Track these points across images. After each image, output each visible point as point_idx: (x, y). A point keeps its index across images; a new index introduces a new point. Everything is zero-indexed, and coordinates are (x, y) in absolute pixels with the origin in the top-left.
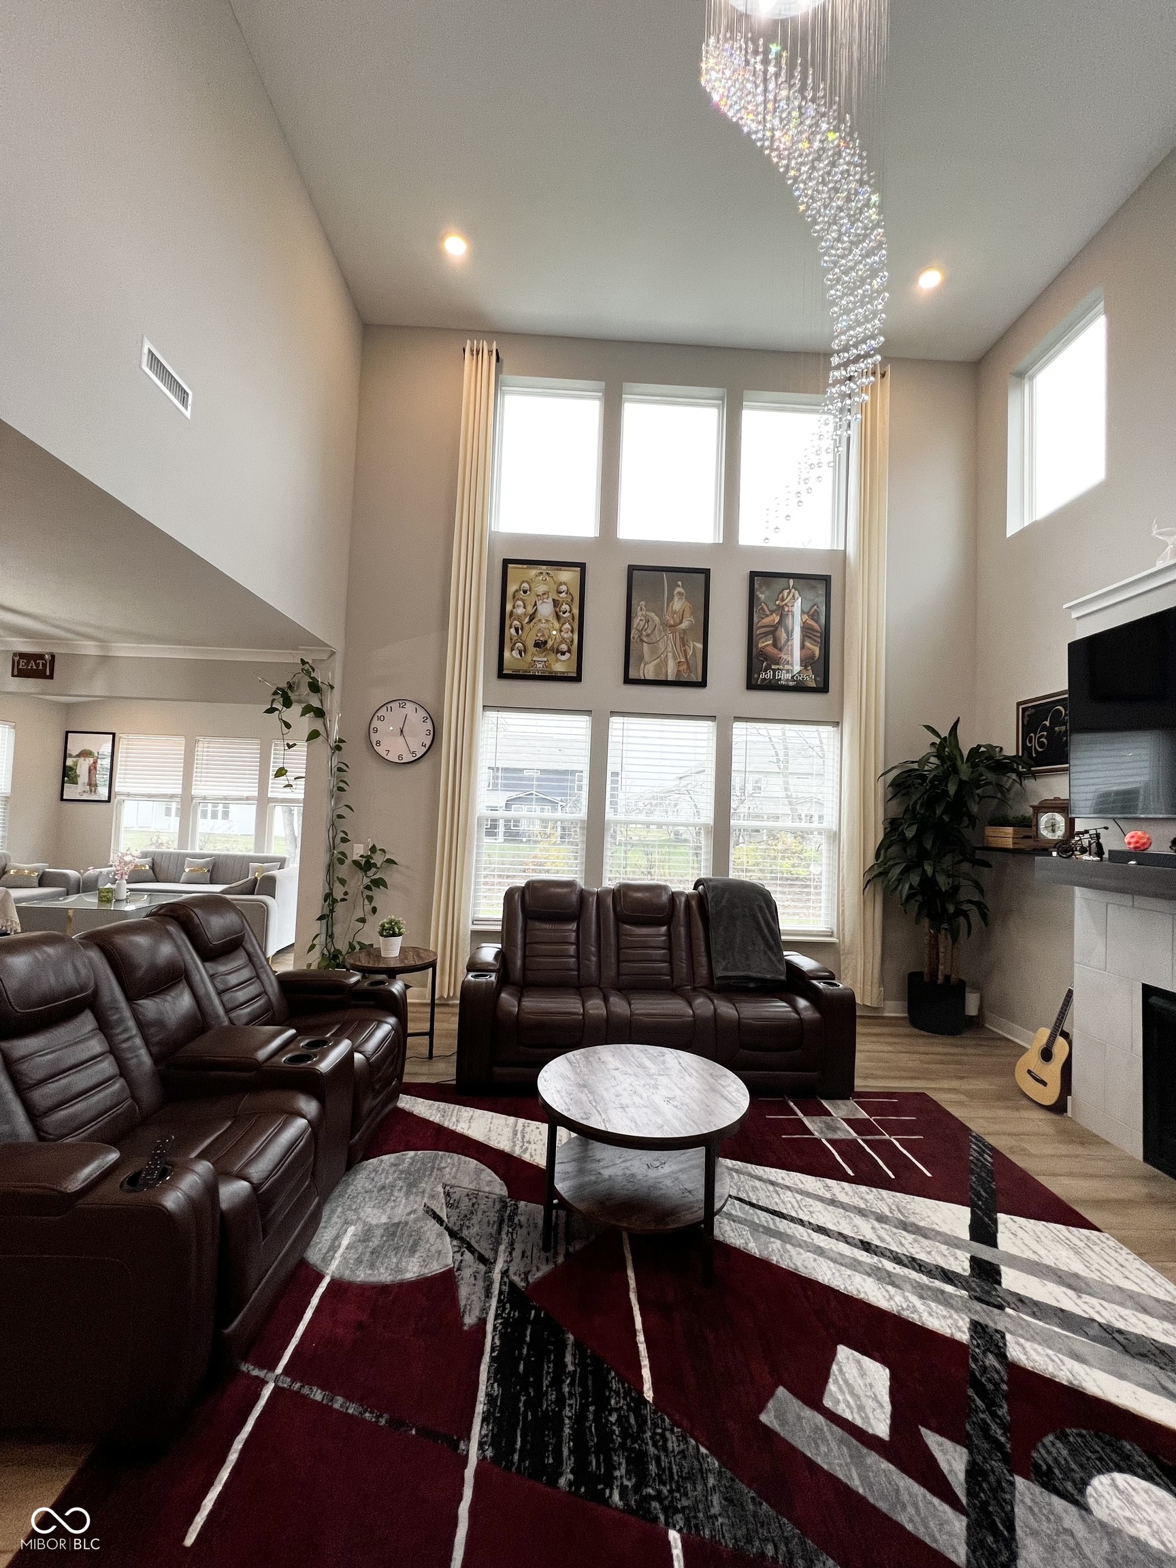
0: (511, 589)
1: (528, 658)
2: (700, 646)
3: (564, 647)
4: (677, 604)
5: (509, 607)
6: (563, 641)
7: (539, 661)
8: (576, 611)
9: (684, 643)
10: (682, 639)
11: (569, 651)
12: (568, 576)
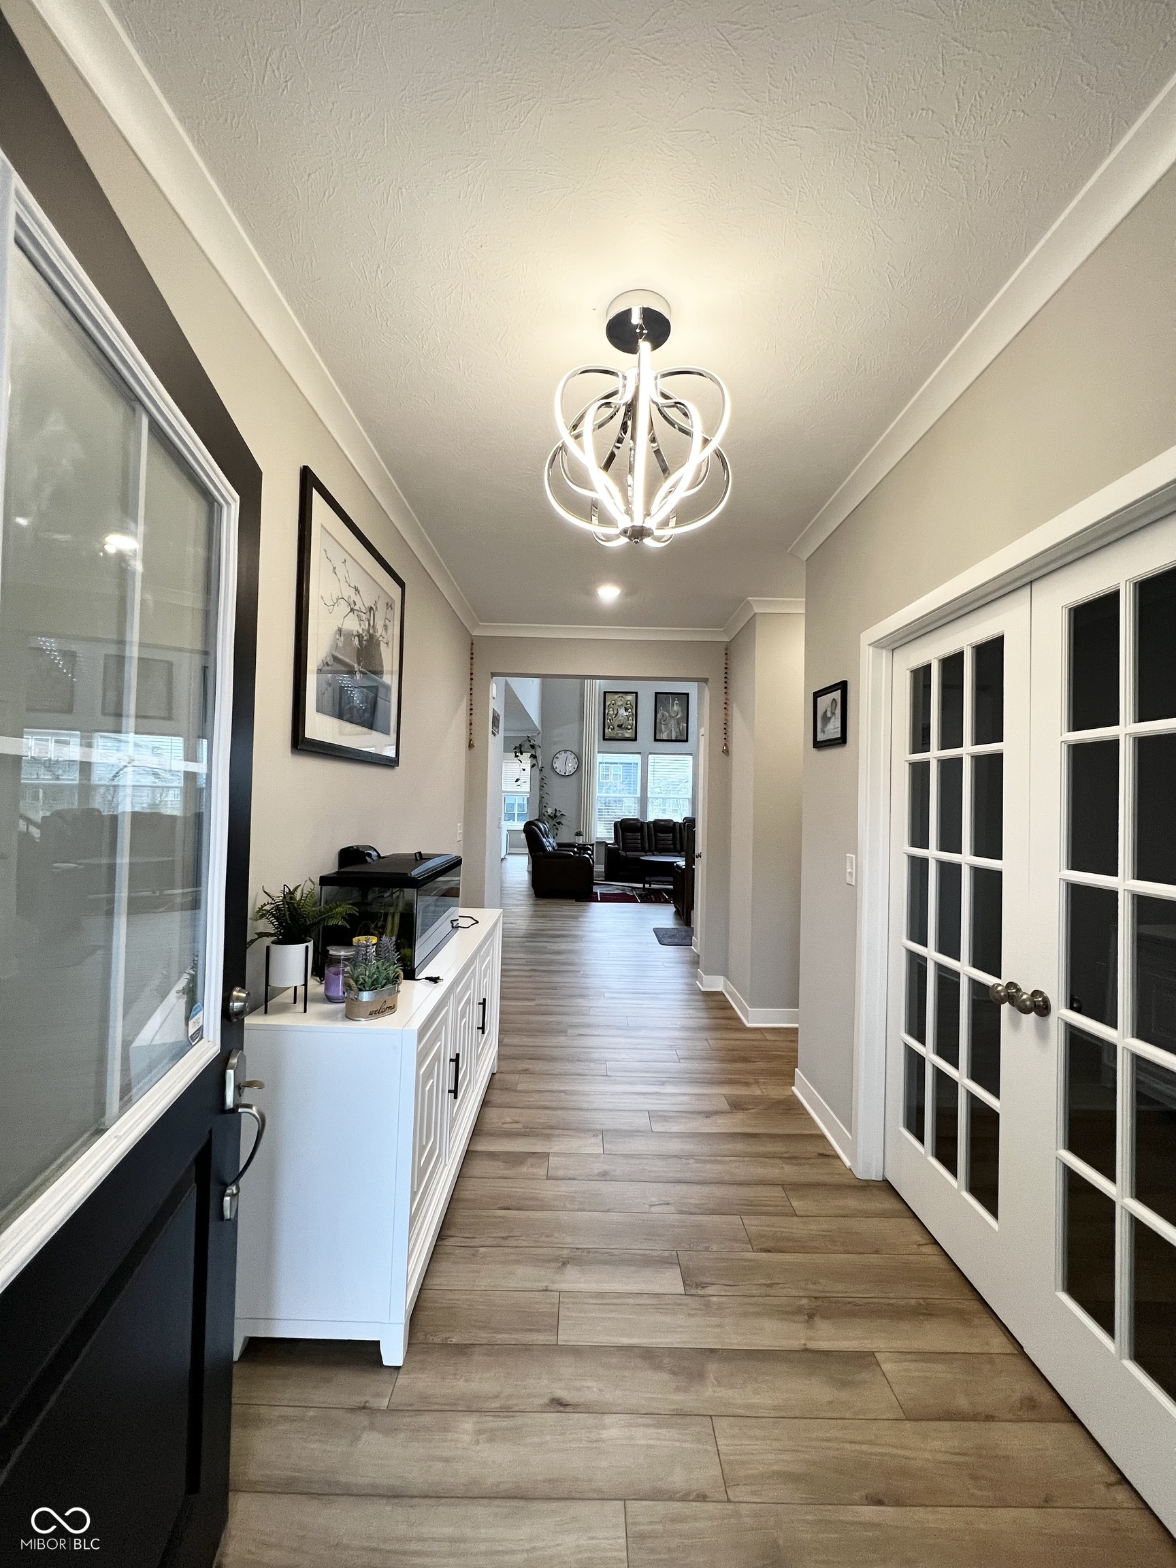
0: (608, 703)
1: (615, 732)
2: (685, 725)
3: (630, 727)
4: (676, 708)
5: (607, 711)
6: (629, 724)
7: (620, 733)
8: (634, 712)
9: (679, 724)
10: (678, 722)
11: (632, 728)
12: (629, 697)
